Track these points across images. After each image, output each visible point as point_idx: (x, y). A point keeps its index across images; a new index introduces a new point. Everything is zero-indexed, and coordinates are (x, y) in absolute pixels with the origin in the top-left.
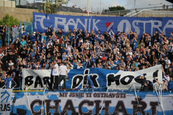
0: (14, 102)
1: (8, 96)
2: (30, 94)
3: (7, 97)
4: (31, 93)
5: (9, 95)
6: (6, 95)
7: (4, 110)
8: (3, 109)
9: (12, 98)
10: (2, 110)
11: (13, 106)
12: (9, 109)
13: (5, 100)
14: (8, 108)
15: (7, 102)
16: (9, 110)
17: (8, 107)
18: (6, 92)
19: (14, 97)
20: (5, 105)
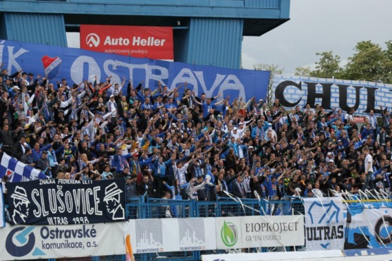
0: (349, 221)
1: (336, 210)
2: (372, 206)
3: (334, 212)
4: (374, 205)
5: (338, 209)
6: (333, 209)
7: (332, 238)
8: (330, 235)
9: (344, 213)
10: (329, 238)
11: (347, 229)
12: (340, 234)
13: (334, 219)
14: (337, 234)
15: (337, 221)
16: (341, 237)
17: (339, 232)
18: (332, 203)
19: (346, 212)
20: (334, 227)
